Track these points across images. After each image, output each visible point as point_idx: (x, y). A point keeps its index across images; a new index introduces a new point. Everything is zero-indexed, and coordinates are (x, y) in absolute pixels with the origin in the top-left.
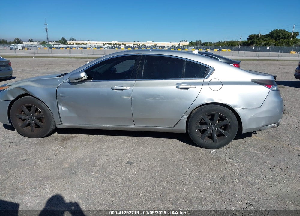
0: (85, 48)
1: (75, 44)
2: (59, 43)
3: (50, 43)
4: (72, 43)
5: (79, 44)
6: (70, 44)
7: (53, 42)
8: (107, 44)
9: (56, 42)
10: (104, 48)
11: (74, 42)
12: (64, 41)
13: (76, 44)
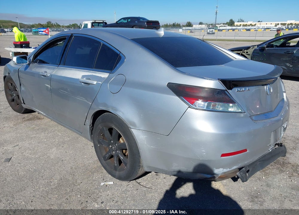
0: (249, 30)
1: (242, 25)
2: (226, 25)
3: (217, 25)
4: (238, 24)
5: (246, 25)
6: (237, 26)
7: (220, 24)
8: (280, 24)
9: (224, 24)
10: (271, 30)
11: (242, 23)
12: (231, 23)
13: (244, 25)
